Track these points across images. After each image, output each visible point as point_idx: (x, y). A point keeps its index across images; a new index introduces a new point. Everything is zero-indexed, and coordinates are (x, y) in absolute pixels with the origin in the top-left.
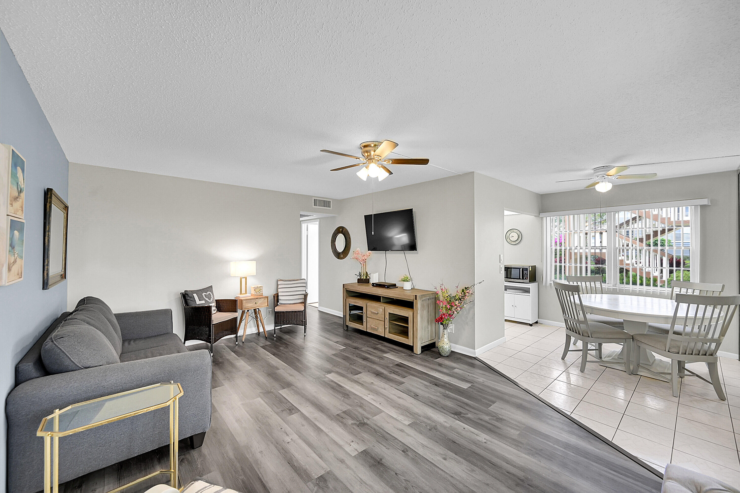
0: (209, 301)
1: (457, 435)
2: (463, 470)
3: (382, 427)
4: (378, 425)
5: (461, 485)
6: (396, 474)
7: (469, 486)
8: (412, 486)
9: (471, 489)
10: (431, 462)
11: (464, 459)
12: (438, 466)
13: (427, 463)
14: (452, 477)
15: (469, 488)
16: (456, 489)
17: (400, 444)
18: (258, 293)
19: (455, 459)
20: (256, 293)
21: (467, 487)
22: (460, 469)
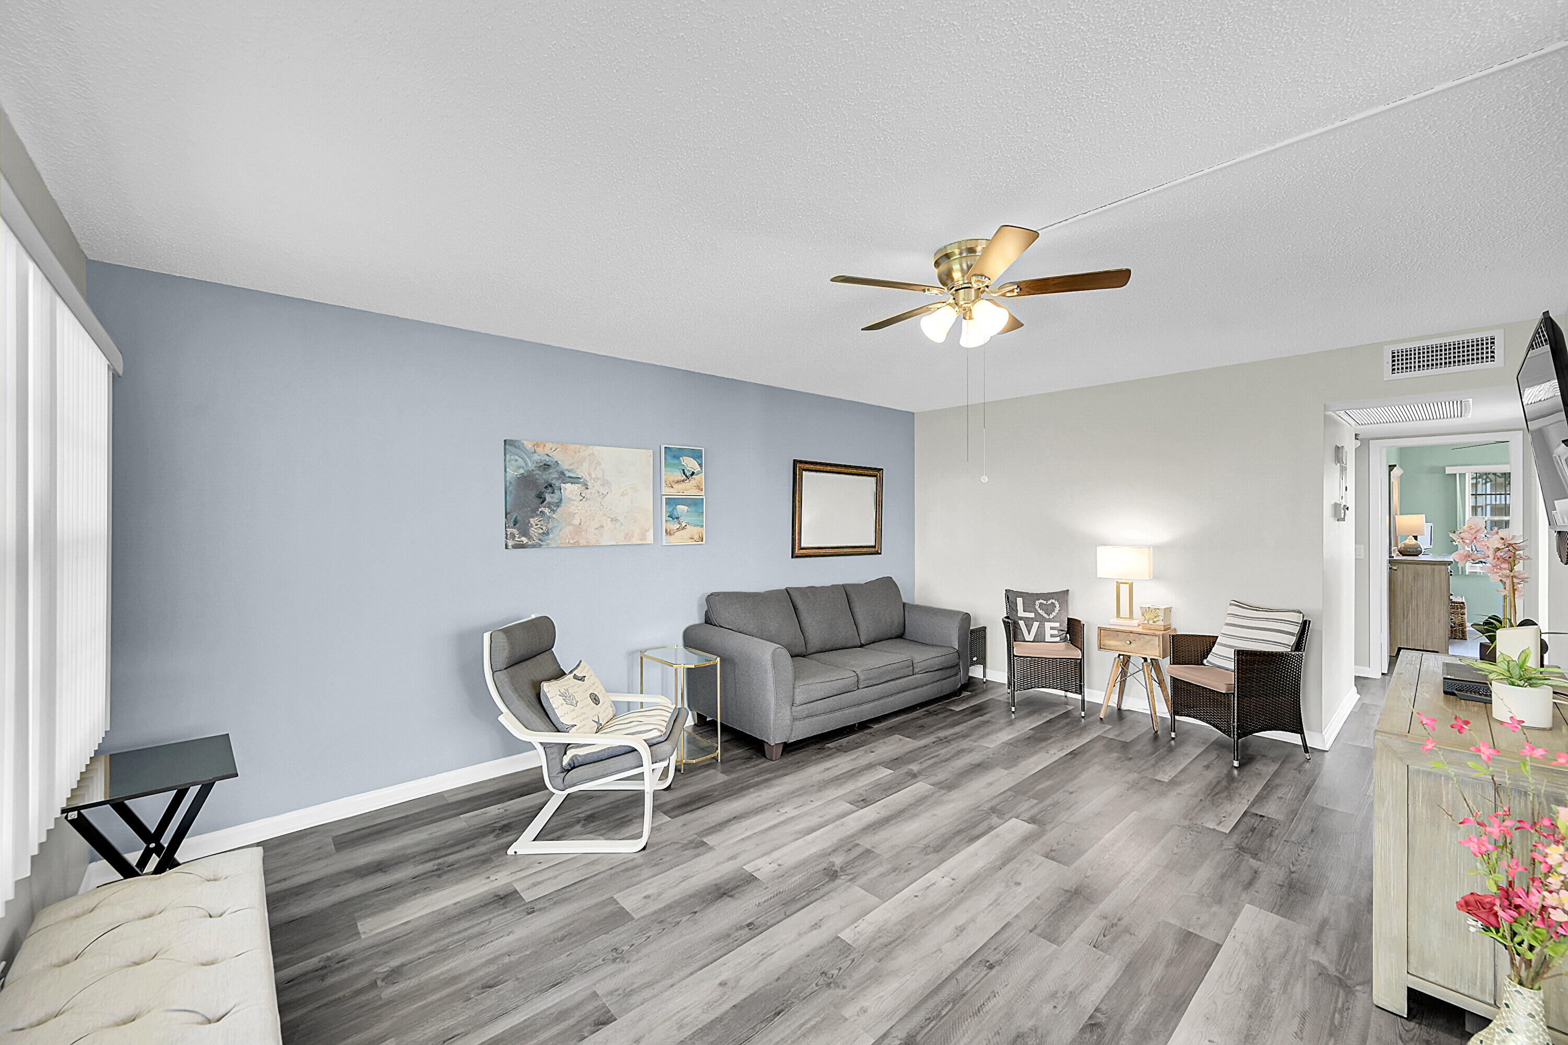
0: (1045, 615)
1: (808, 1026)
2: (685, 1009)
3: (825, 898)
4: (833, 894)
5: (650, 995)
6: (695, 913)
7: (642, 1006)
8: (664, 929)
9: (634, 1008)
10: (715, 960)
11: (719, 1020)
12: (704, 969)
13: (714, 955)
14: (672, 986)
15: (638, 1006)
16: (642, 985)
17: (773, 922)
18: (1151, 622)
19: (719, 1002)
20: (1146, 622)
21: (642, 1004)
22: (689, 1004)
